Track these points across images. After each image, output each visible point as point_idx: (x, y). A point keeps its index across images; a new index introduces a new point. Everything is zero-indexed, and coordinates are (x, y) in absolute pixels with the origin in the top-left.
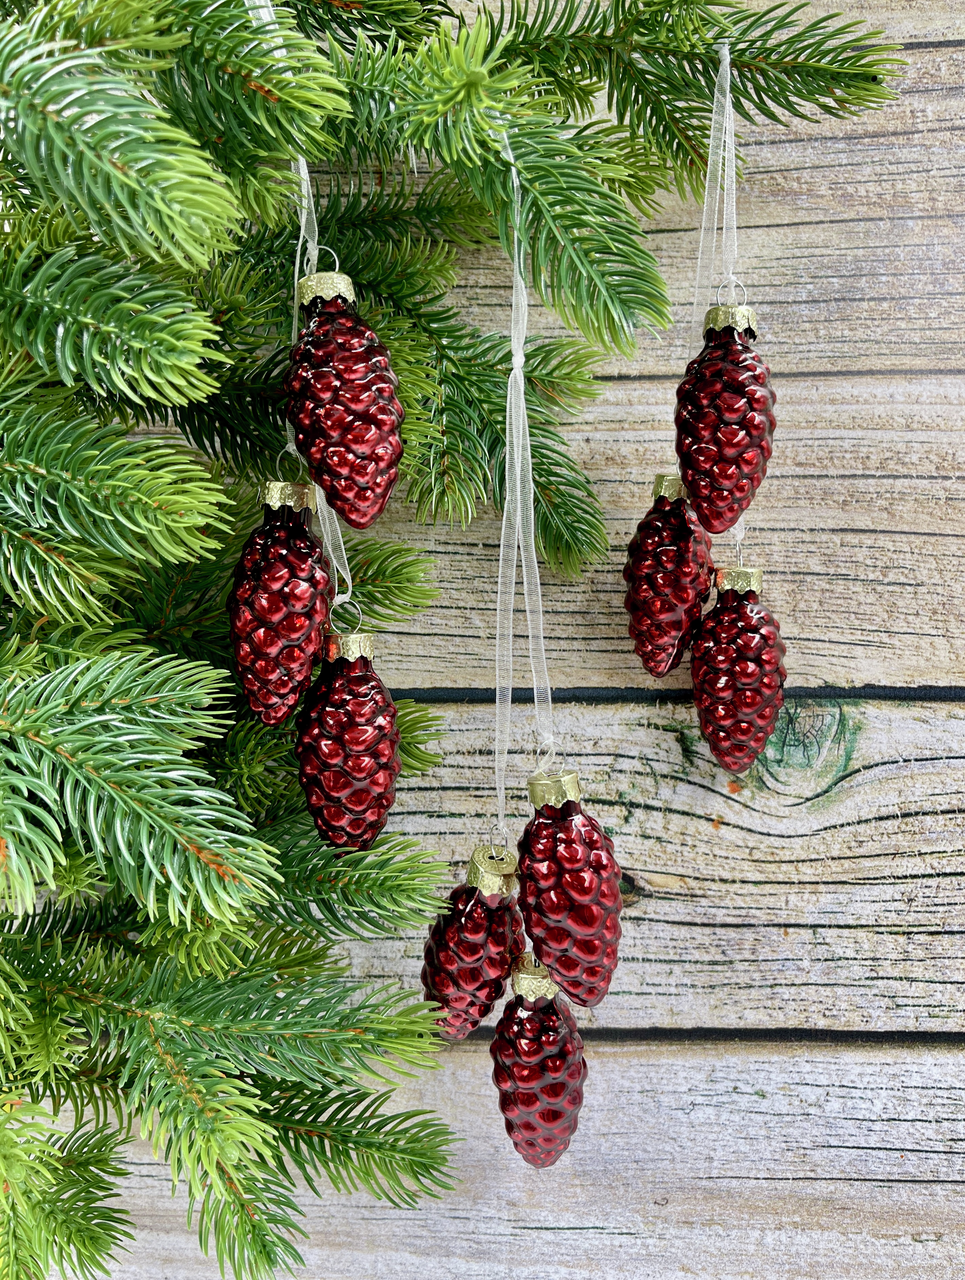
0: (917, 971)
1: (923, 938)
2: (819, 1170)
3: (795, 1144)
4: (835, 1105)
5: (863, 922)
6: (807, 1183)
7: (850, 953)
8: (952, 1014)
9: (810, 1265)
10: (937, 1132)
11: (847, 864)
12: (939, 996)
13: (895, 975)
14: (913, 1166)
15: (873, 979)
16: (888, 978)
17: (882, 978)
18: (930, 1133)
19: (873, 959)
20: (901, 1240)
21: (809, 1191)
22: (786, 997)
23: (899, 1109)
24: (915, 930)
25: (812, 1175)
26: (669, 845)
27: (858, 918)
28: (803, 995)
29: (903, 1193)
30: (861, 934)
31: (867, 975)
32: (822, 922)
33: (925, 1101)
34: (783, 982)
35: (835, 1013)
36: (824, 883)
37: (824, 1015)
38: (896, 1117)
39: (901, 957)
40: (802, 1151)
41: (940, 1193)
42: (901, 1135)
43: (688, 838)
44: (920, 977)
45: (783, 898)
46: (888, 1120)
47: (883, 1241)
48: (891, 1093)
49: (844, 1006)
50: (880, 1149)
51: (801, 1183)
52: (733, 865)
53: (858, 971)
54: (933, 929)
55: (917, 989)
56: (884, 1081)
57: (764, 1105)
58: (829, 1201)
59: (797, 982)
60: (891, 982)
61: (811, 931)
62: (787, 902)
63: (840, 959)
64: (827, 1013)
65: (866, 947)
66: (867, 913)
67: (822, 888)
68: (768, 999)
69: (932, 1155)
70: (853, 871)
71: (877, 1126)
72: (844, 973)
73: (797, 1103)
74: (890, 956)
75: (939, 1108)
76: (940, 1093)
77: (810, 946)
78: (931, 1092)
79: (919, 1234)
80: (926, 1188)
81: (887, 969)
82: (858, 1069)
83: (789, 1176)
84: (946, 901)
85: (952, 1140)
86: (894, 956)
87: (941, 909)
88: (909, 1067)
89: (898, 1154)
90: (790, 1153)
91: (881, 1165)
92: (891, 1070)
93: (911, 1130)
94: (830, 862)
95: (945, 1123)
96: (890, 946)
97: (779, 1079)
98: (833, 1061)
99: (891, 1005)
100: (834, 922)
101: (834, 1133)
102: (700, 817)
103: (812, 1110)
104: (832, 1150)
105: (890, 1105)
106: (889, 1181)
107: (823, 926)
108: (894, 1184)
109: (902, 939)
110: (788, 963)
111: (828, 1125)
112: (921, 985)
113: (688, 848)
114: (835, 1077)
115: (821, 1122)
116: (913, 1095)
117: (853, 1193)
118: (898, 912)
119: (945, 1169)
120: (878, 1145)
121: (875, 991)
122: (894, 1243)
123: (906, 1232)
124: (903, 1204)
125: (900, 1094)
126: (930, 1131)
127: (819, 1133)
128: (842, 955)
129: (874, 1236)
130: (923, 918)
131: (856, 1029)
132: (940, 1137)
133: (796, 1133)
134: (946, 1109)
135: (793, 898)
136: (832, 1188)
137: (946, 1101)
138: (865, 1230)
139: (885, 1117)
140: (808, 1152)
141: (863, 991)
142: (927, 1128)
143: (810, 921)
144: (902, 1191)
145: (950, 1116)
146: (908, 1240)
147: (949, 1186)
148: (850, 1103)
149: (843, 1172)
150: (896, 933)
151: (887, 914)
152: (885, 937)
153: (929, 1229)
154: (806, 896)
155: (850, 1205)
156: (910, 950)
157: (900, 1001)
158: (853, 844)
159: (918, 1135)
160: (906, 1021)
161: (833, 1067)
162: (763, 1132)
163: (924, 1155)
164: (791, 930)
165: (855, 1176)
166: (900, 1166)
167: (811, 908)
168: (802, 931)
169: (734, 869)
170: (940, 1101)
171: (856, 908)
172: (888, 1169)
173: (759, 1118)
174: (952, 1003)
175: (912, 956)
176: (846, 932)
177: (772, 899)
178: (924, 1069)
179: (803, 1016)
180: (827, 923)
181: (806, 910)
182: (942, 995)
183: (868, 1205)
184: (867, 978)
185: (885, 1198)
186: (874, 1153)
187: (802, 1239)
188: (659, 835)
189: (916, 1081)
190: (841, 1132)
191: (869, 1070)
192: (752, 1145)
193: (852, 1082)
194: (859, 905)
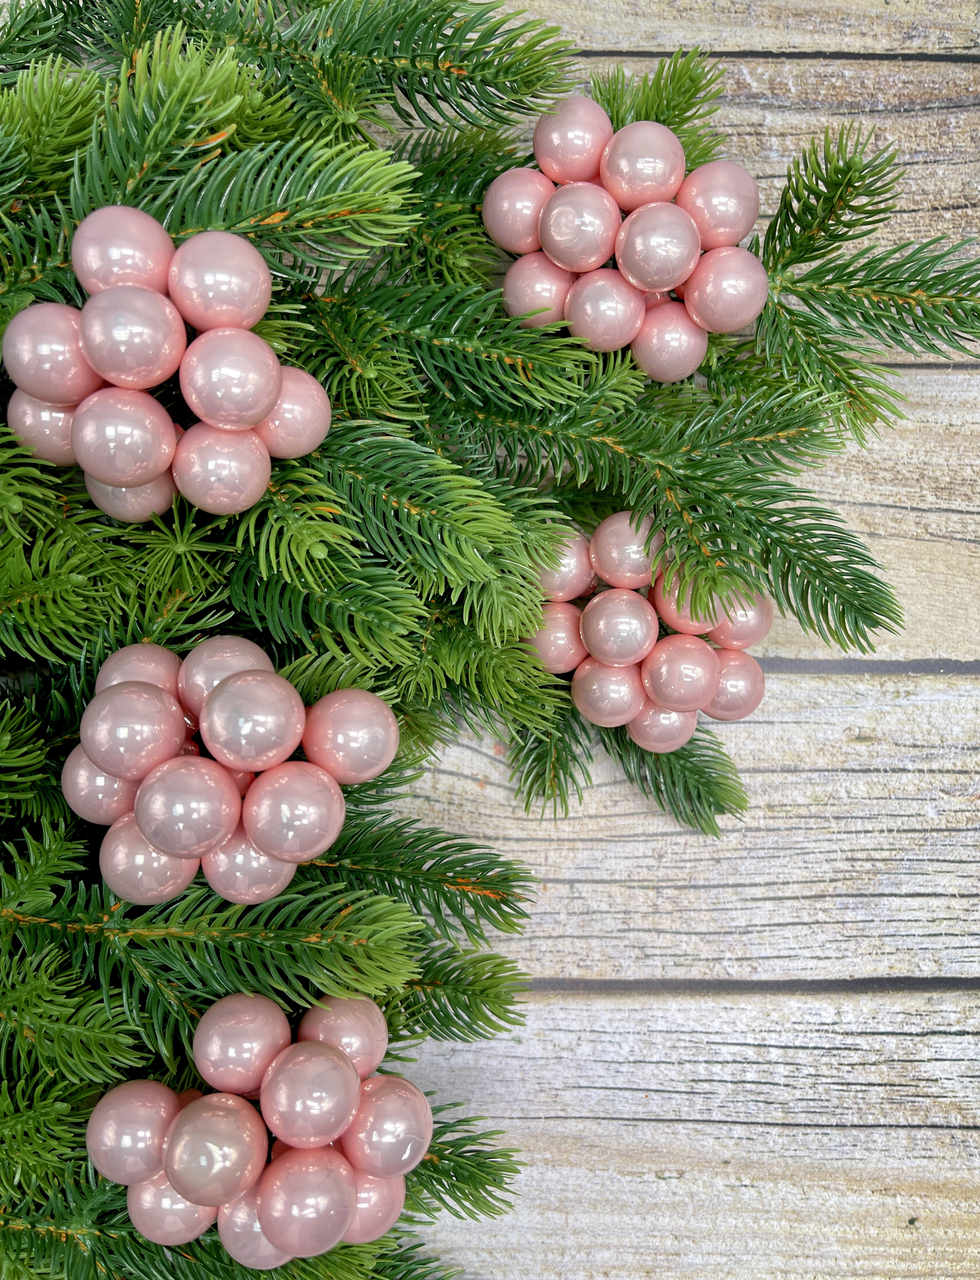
0: (665, 923)
1: (670, 892)
2: (569, 1109)
3: (547, 1086)
4: (585, 1049)
5: (617, 877)
6: (558, 1122)
7: (604, 907)
8: (696, 963)
9: (560, 1200)
10: (679, 1073)
11: (602, 822)
12: (684, 946)
13: (646, 926)
14: (657, 1105)
15: (624, 931)
16: (639, 930)
17: (633, 930)
18: (673, 1075)
19: (625, 912)
20: (646, 1177)
21: (560, 1129)
22: (543, 948)
23: (645, 1052)
24: (664, 884)
25: (563, 1114)
26: (437, 805)
27: (612, 874)
28: (560, 947)
29: (647, 1131)
30: (615, 889)
31: (619, 927)
32: (579, 877)
33: (669, 1044)
34: (541, 934)
35: (589, 963)
36: (582, 840)
37: (578, 966)
38: (642, 1059)
39: (651, 910)
40: (554, 1092)
41: (683, 1131)
42: (647, 1076)
43: (455, 798)
44: (668, 929)
45: (543, 855)
46: (635, 1062)
47: (628, 1178)
48: (637, 1037)
49: (597, 956)
50: (626, 1089)
51: (552, 1122)
52: (496, 822)
53: (611, 924)
54: (679, 883)
55: (664, 940)
56: (631, 1026)
57: (520, 1050)
58: (578, 1138)
59: (554, 934)
60: (641, 934)
61: (567, 886)
62: (546, 858)
63: (594, 912)
64: (581, 963)
65: (619, 901)
66: (620, 868)
67: (579, 845)
68: (527, 951)
69: (674, 1095)
70: (609, 828)
71: (624, 1068)
72: (597, 926)
73: (550, 1047)
74: (641, 909)
75: (681, 1051)
76: (682, 1037)
77: (567, 901)
78: (674, 1036)
79: (662, 1172)
80: (669, 1127)
81: (638, 922)
82: (609, 1015)
83: (541, 1115)
84: (693, 857)
85: (693, 1081)
86: (644, 909)
87: (688, 865)
88: (655, 1013)
89: (642, 1094)
90: (543, 1094)
91: (627, 1105)
92: (639, 1016)
93: (656, 1072)
94: (586, 820)
95: (688, 1066)
96: (641, 900)
97: (534, 1026)
98: (585, 1008)
99: (640, 955)
100: (590, 878)
101: (584, 1074)
102: (466, 777)
103: (564, 1054)
104: (582, 1091)
105: (636, 1048)
106: (634, 1120)
107: (579, 881)
108: (639, 1123)
109: (652, 893)
110: (547, 917)
111: (579, 1067)
112: (668, 936)
113: (455, 807)
114: (586, 1023)
115: (571, 1065)
116: (658, 1039)
117: (600, 1131)
118: (649, 868)
119: (686, 1109)
120: (625, 1086)
121: (626, 942)
122: (639, 1180)
123: (650, 1170)
124: (647, 1142)
125: (646, 1037)
126: (672, 1072)
127: (570, 1075)
128: (596, 908)
129: (620, 1173)
130: (671, 873)
131: (607, 978)
132: (682, 1078)
133: (549, 1075)
134: (688, 1052)
135: (551, 854)
136: (581, 1126)
137: (687, 1044)
138: (612, 1167)
139: (631, 1059)
140: (560, 1093)
141: (614, 942)
142: (670, 1070)
143: (568, 875)
144: (646, 1130)
145: (692, 1058)
146: (651, 1177)
147: (690, 1125)
148: (599, 1047)
149: (591, 1111)
150: (648, 888)
151: (639, 870)
152: (637, 891)
153: (672, 1166)
154: (564, 853)
155: (598, 1142)
156: (659, 903)
157: (649, 951)
158: (609, 803)
159: (661, 1076)
160: (654, 970)
161: (585, 1014)
162: (519, 1075)
163: (666, 1095)
164: (549, 885)
165: (603, 1115)
166: (645, 1105)
167: (568, 863)
168: (560, 886)
169: (498, 827)
170: (682, 1044)
171: (611, 864)
172: (634, 1108)
173: (515, 1062)
174: (696, 952)
175: (661, 909)
176: (600, 887)
177: (533, 855)
178: (668, 1015)
179: (558, 968)
180: (584, 878)
181: (563, 866)
182: (688, 945)
183: (614, 1142)
184: (619, 931)
185: (630, 1137)
186: (620, 1093)
187: (552, 1175)
188: (428, 794)
189: (662, 1025)
190: (590, 1073)
191: (618, 1016)
192: (508, 1087)
193: (603, 1027)
194: (613, 861)
